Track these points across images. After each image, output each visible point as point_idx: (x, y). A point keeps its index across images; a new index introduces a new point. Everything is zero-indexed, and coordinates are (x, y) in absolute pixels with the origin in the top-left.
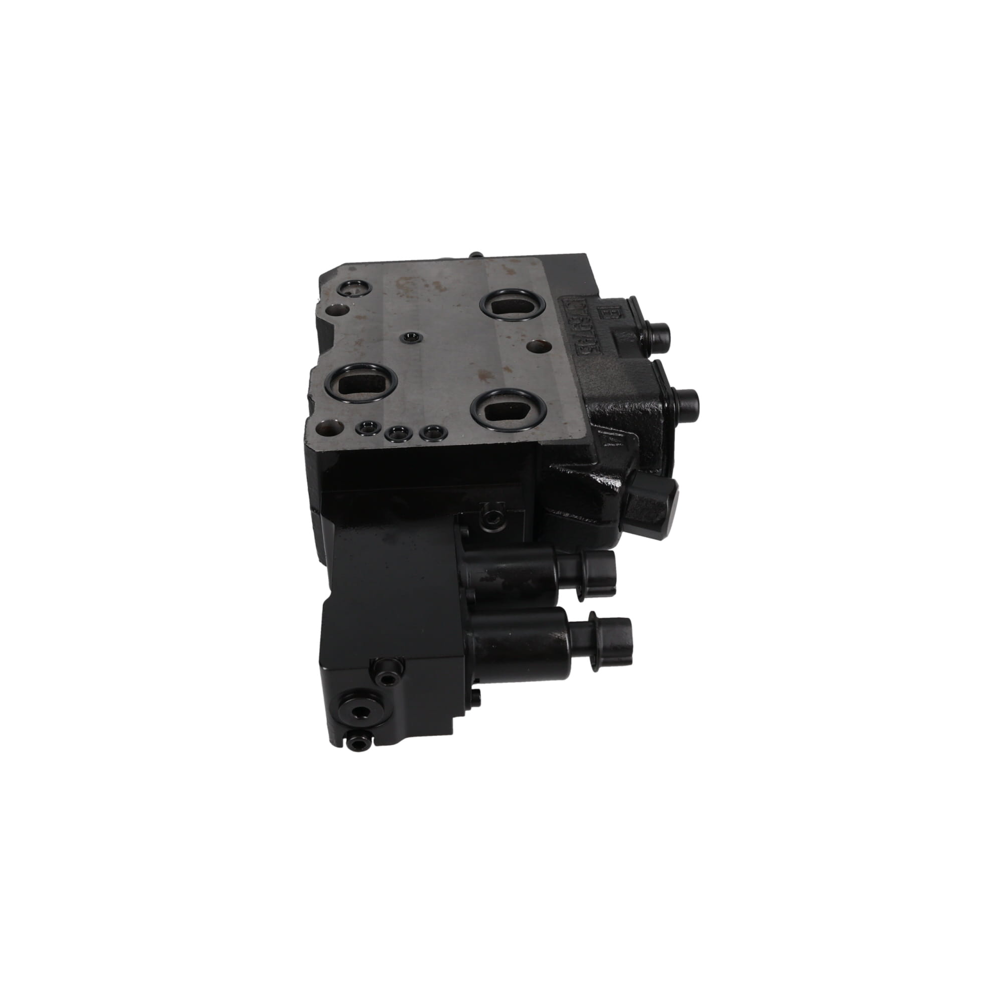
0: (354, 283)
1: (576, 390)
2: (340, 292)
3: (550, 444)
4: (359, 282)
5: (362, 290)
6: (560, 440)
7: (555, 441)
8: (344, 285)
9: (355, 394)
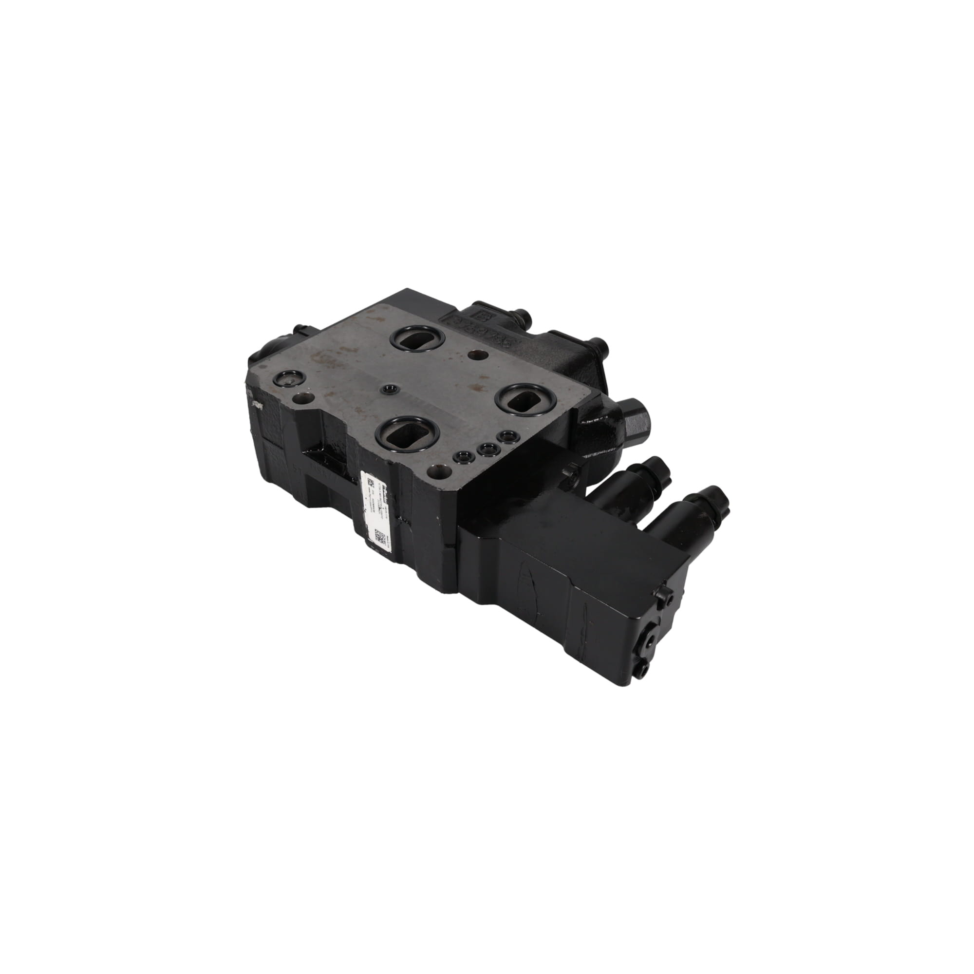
0: (289, 373)
2: (276, 382)
4: (294, 372)
5: (298, 381)
8: (280, 376)
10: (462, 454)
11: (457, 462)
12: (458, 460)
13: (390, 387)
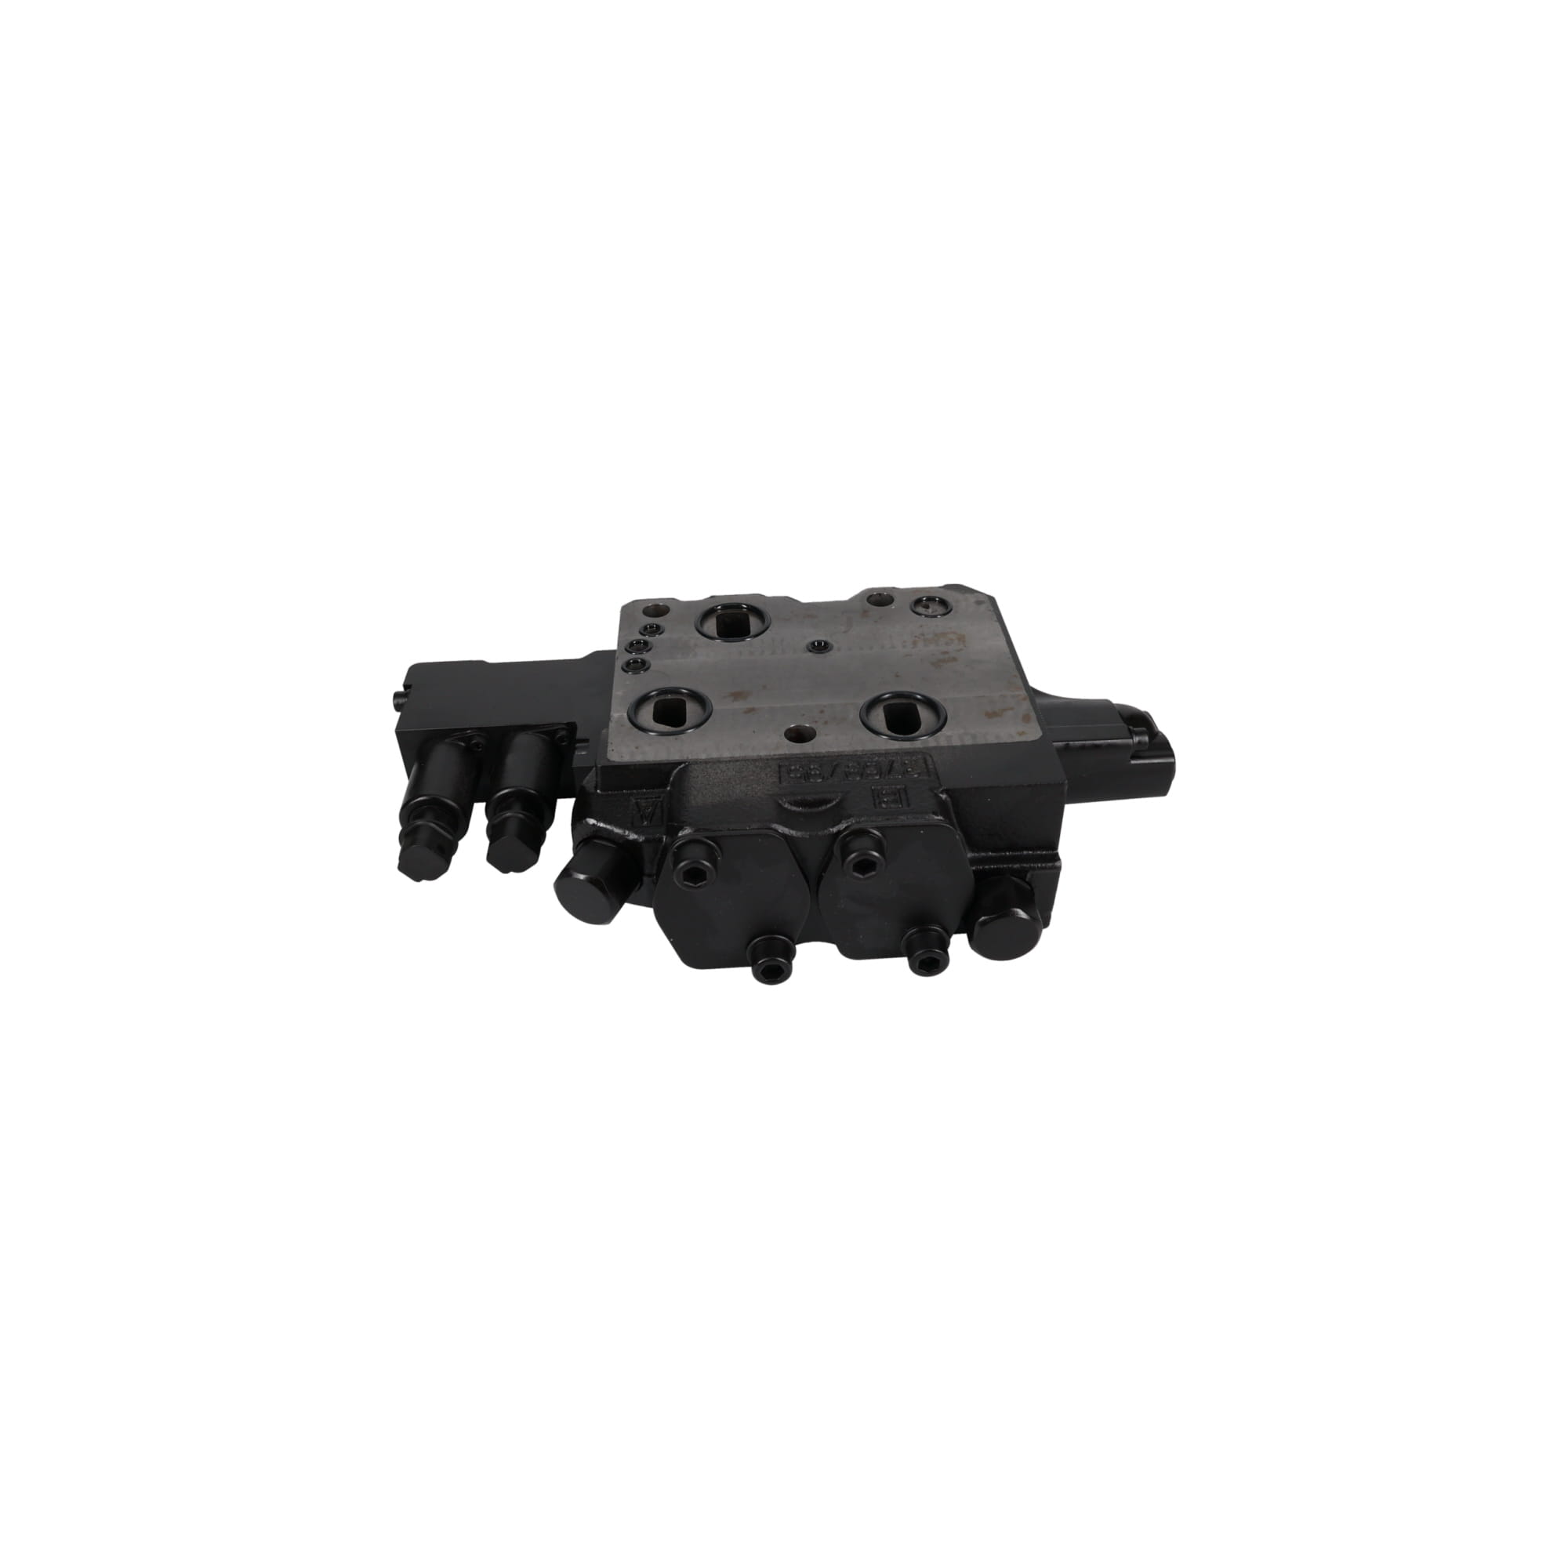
13: (820, 643)
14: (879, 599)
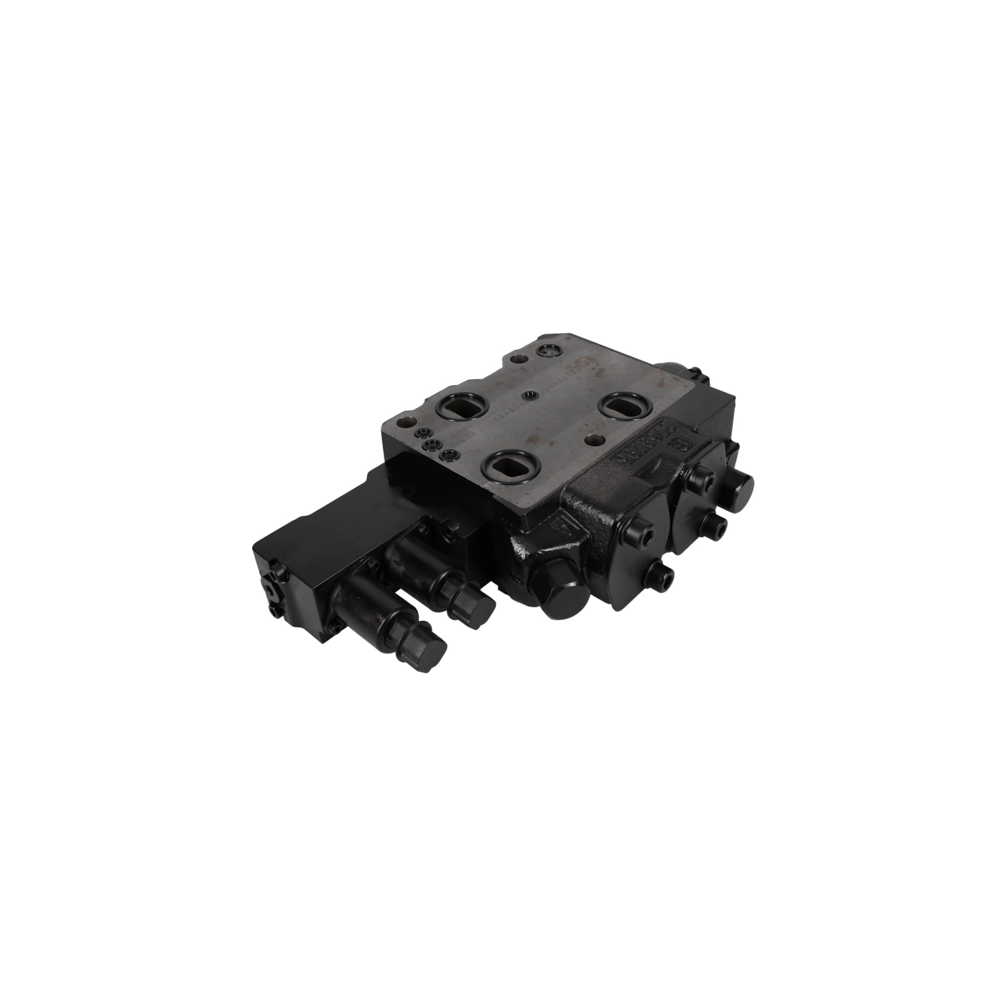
1: (570, 478)
3: (499, 500)
6: (508, 502)
7: (505, 500)
9: (450, 411)
10: (422, 431)
11: (418, 437)
12: (419, 436)
14: (516, 359)
